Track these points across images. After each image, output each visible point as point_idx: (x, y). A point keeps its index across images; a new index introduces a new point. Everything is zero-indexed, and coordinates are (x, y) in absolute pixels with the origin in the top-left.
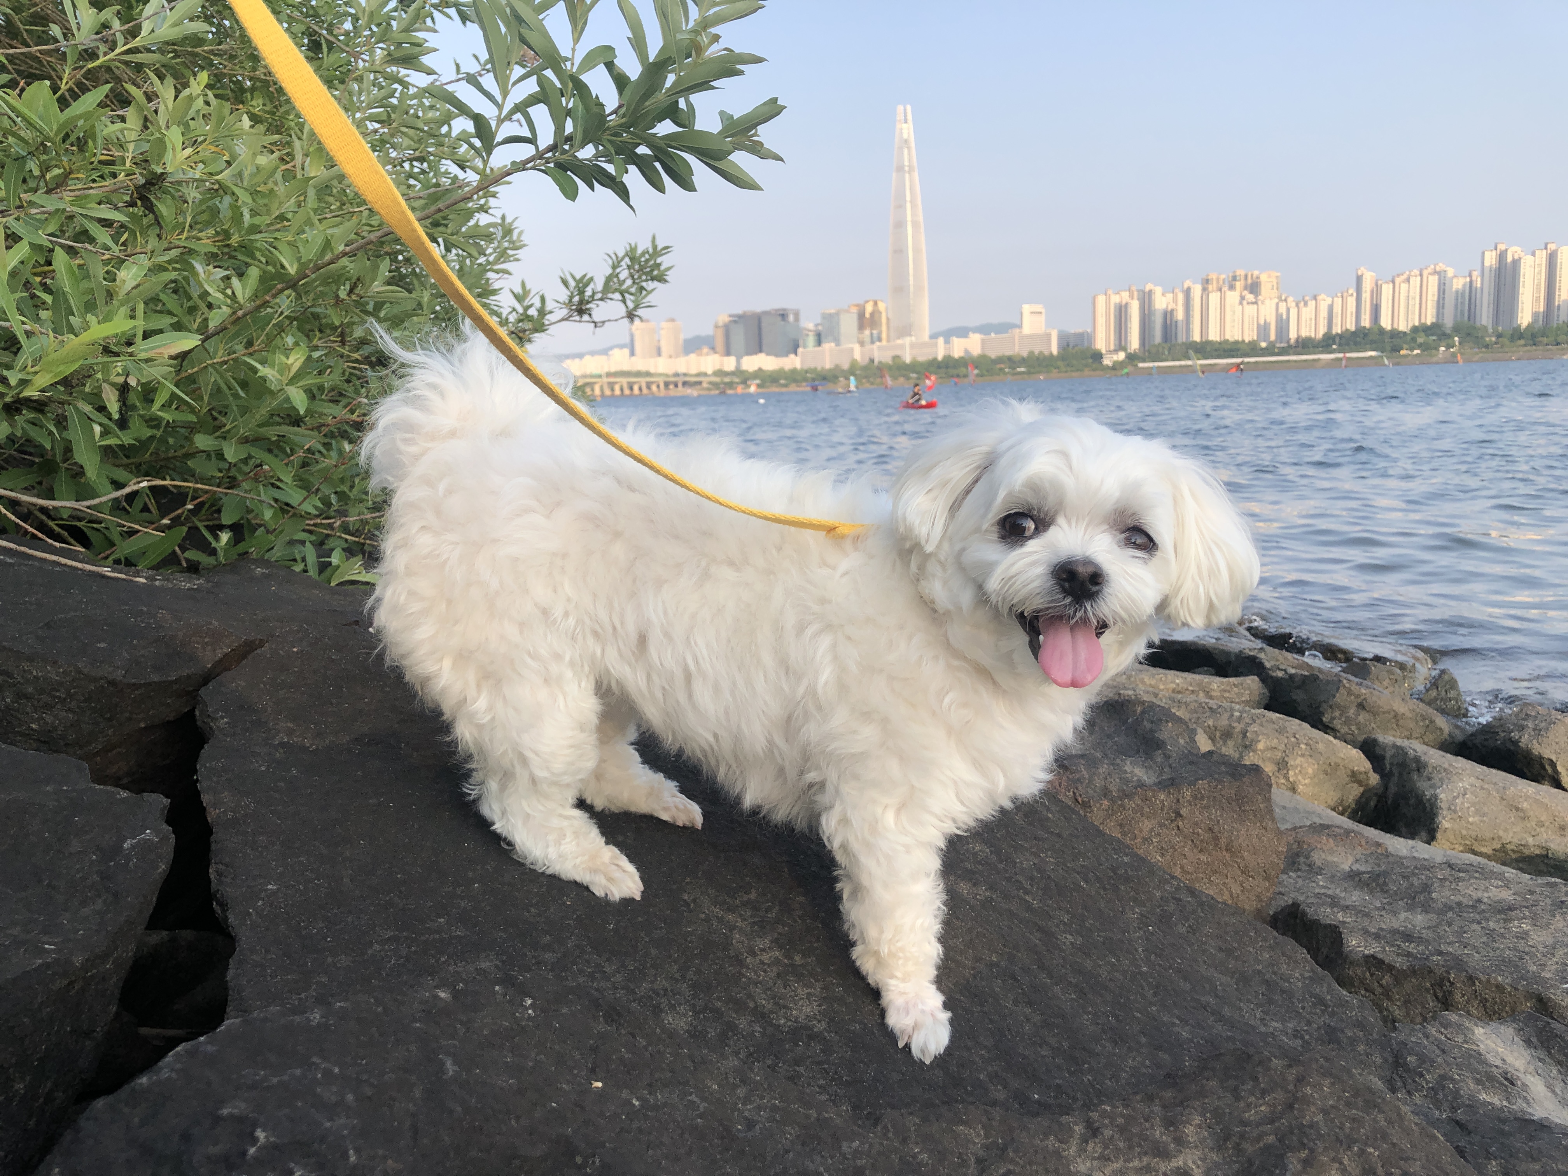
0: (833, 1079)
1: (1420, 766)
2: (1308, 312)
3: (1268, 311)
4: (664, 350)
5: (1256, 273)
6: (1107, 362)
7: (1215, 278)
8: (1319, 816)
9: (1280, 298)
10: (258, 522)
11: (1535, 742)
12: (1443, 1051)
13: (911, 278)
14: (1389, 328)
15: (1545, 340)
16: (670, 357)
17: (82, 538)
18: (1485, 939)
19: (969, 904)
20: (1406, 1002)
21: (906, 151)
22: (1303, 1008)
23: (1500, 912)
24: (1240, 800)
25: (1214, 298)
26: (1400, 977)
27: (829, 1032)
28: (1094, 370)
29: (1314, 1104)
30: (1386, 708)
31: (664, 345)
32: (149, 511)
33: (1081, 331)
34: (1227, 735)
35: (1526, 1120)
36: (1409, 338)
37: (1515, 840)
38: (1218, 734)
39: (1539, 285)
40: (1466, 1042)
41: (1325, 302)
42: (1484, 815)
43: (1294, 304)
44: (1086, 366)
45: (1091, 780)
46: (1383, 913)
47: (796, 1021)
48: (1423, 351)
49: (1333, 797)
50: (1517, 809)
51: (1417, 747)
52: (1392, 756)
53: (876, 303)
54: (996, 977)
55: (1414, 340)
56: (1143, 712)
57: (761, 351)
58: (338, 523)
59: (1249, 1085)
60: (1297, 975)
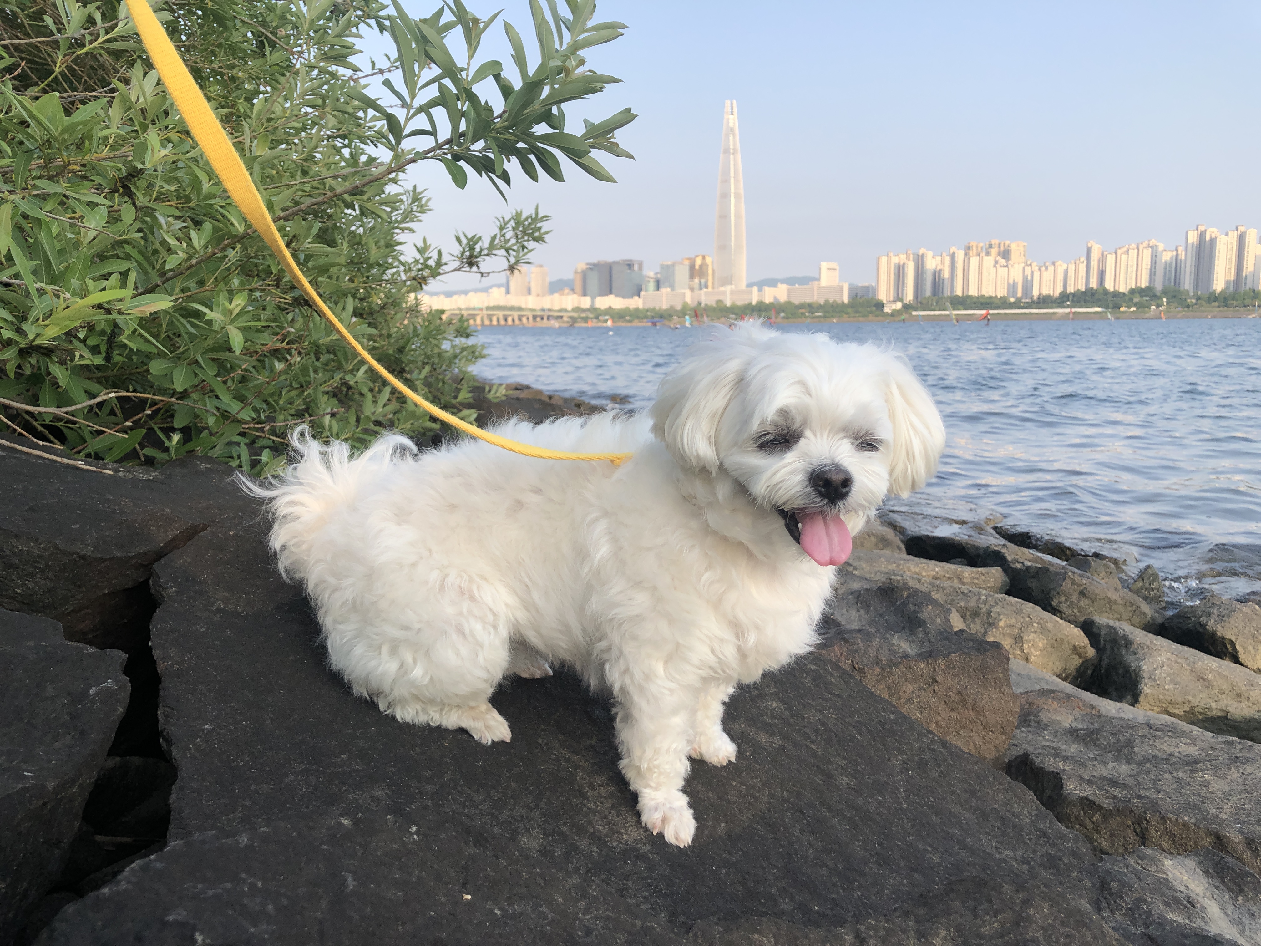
0: (655, 892)
1: (1128, 643)
2: (1048, 275)
3: (1016, 273)
4: (533, 290)
5: (1007, 242)
6: (887, 310)
7: (975, 245)
8: (1047, 682)
9: (1026, 263)
10: (203, 425)
11: (1219, 626)
12: (1140, 879)
13: (733, 239)
14: (1112, 289)
15: (1235, 302)
16: (538, 295)
17: (61, 437)
18: (1175, 786)
19: (765, 750)
20: (1112, 835)
21: (731, 137)
22: (1030, 839)
23: (1188, 764)
24: (984, 669)
25: (974, 261)
26: (1107, 815)
27: (652, 853)
28: (877, 316)
29: (1035, 922)
30: (1102, 596)
31: (533, 286)
32: (116, 415)
33: (867, 284)
34: (975, 614)
35: (1204, 936)
36: (1127, 298)
37: (1202, 705)
38: (968, 613)
39: (1231, 258)
40: (1158, 872)
41: (1061, 267)
42: (1177, 684)
43: (1037, 268)
44: (871, 312)
45: (866, 651)
46: (1095, 763)
47: (626, 844)
48: (1138, 309)
49: (1059, 666)
50: (1204, 679)
51: (1126, 628)
52: (1106, 635)
53: (704, 258)
54: (786, 810)
55: (1131, 299)
56: (908, 597)
57: (611, 293)
58: (268, 428)
59: (985, 906)
60: (1026, 813)
